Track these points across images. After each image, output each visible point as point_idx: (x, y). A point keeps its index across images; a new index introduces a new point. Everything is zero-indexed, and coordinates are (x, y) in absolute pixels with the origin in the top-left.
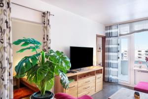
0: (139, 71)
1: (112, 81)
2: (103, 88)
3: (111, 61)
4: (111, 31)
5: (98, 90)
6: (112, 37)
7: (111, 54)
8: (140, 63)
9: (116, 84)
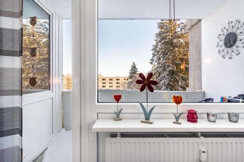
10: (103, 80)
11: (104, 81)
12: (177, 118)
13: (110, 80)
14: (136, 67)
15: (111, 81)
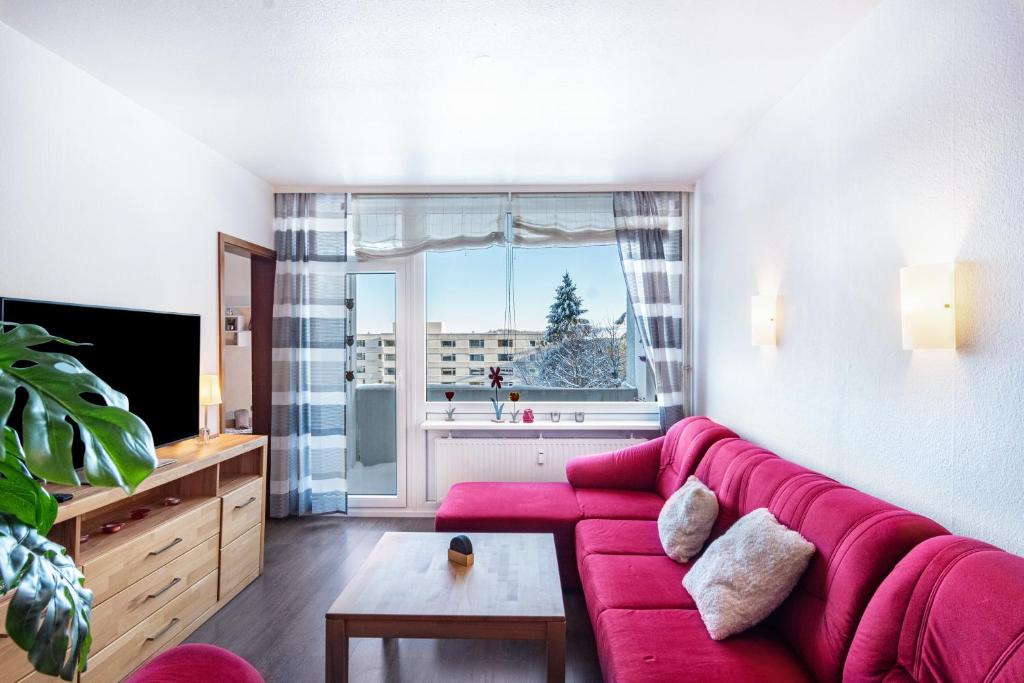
0: (445, 434)
1: (316, 510)
2: (269, 558)
3: (307, 398)
4: (306, 224)
5: (232, 585)
6: (313, 257)
7: (307, 355)
8: (450, 396)
9: (339, 519)
10: (446, 343)
11: (448, 351)
12: (514, 418)
13: (474, 343)
14: (577, 294)
15: (477, 351)
